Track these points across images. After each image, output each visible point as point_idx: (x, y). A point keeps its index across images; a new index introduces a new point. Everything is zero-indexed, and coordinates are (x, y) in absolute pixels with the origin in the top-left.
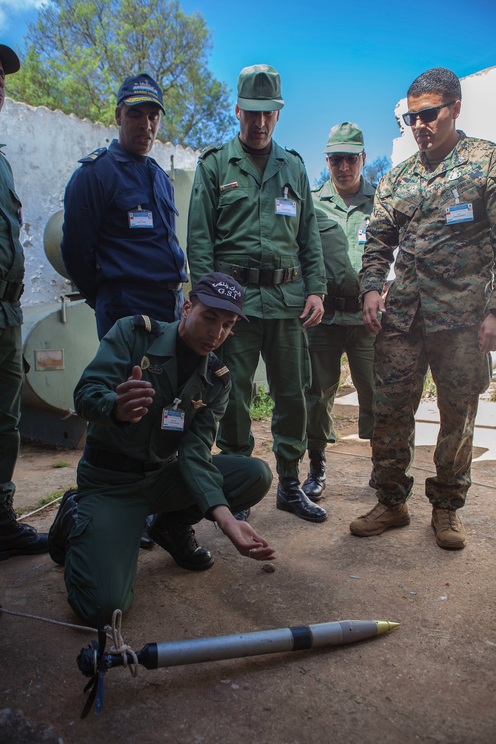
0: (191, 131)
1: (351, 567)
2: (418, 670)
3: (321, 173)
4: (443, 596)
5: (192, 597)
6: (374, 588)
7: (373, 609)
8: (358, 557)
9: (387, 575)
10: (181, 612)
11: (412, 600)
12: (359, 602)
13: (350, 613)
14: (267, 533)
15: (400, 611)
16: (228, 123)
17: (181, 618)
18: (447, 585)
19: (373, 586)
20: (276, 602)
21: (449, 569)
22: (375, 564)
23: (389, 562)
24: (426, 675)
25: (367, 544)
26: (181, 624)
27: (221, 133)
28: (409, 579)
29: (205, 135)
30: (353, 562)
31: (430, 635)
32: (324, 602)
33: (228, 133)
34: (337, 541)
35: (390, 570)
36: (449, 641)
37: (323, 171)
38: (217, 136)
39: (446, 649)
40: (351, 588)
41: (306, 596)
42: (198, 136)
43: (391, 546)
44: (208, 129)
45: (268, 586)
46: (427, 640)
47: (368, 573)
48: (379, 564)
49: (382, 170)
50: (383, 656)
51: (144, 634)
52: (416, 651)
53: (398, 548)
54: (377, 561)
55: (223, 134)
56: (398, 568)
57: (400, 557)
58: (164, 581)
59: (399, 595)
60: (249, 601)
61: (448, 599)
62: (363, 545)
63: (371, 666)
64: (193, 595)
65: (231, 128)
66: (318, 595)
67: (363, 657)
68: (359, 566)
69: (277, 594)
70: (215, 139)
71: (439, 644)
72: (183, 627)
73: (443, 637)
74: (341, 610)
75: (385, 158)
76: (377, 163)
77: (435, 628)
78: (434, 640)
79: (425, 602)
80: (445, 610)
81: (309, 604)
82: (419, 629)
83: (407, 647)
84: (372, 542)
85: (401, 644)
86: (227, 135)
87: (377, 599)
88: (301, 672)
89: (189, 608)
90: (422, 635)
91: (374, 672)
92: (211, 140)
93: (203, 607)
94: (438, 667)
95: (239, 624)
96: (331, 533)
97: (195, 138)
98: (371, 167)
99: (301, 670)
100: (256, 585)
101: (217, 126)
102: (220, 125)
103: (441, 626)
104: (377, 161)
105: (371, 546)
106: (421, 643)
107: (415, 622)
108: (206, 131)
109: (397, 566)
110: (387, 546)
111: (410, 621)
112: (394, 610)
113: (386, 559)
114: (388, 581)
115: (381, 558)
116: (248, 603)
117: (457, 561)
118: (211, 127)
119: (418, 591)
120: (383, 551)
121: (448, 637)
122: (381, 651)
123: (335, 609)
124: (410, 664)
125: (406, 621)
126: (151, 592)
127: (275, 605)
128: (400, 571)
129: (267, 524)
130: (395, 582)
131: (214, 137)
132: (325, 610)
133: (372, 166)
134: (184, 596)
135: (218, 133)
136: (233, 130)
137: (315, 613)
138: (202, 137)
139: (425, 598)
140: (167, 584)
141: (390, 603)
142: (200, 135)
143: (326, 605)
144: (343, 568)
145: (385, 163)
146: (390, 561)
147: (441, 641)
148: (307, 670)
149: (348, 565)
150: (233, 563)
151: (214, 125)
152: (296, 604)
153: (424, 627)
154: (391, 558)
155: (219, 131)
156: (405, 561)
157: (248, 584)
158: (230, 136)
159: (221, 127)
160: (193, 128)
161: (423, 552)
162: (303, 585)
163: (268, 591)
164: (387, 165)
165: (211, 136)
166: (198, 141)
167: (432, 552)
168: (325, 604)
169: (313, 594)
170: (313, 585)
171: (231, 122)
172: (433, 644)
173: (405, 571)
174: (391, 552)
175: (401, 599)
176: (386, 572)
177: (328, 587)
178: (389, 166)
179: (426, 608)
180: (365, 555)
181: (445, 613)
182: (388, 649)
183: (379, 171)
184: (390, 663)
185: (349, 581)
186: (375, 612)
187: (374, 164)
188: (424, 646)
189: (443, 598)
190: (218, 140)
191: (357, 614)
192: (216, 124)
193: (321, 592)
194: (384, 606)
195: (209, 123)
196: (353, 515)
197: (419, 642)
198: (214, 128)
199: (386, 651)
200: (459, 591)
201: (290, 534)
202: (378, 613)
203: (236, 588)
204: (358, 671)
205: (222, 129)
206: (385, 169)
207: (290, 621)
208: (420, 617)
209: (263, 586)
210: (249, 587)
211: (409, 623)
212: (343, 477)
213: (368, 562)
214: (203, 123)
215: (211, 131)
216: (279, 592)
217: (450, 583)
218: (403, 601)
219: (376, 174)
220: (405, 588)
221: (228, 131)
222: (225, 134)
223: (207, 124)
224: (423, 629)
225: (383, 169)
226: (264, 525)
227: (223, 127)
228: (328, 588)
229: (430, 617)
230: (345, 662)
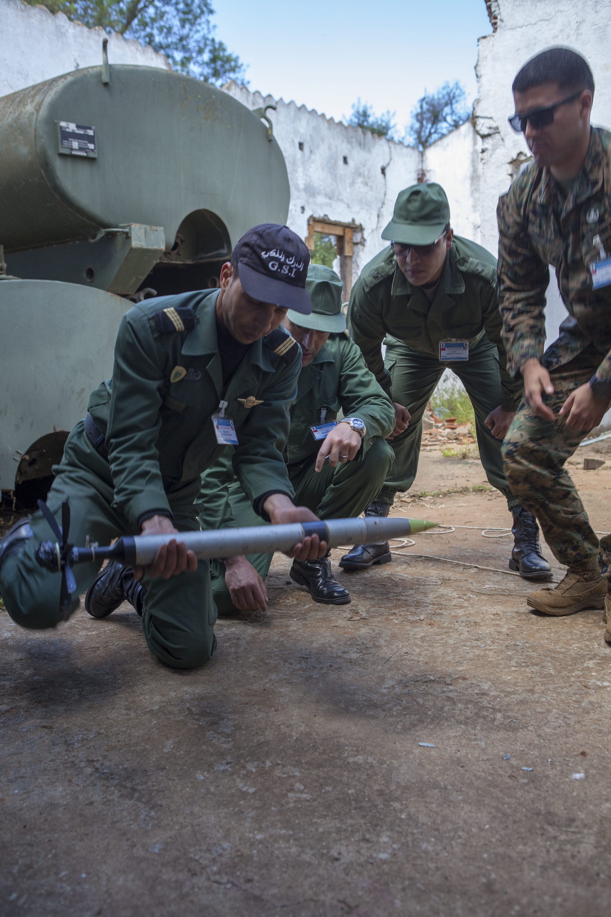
0: (136, 21)
1: (418, 728)
2: (547, 898)
3: (353, 106)
4: (578, 772)
5: (144, 787)
6: (459, 763)
7: (460, 798)
8: (430, 713)
9: (481, 740)
10: (125, 813)
11: (525, 781)
12: (436, 785)
13: (423, 804)
14: (273, 676)
15: (507, 800)
16: (199, 11)
17: (124, 824)
18: (583, 754)
19: (459, 759)
20: (292, 790)
21: (584, 728)
22: (459, 723)
23: (481, 720)
24: (561, 906)
25: (443, 692)
26: (124, 834)
27: (187, 26)
28: (518, 747)
29: (161, 29)
30: (421, 721)
31: (563, 837)
32: (376, 787)
33: (199, 28)
34: (393, 687)
35: (484, 733)
36: (596, 847)
37: (356, 102)
38: (181, 32)
39: (591, 860)
40: (420, 764)
41: (345, 779)
42: (148, 30)
43: (484, 694)
44: (165, 19)
45: (278, 764)
46: (557, 846)
47: (449, 738)
48: (466, 724)
49: (451, 104)
50: (484, 876)
51: (55, 856)
52: (542, 867)
53: (495, 697)
54: (462, 718)
55: (190, 30)
56: (498, 729)
57: (500, 711)
58: (93, 761)
59: (502, 773)
60: (244, 789)
61: (587, 777)
62: (436, 693)
63: (465, 894)
64: (146, 783)
65: (203, 19)
66: (364, 777)
67: (449, 878)
68: (432, 727)
69: (294, 777)
70: (178, 37)
71: (579, 852)
72: (128, 840)
73: (585, 840)
74: (407, 799)
75: (457, 84)
76: (445, 92)
77: (569, 826)
78: (568, 847)
79: (549, 784)
80: (582, 795)
81: (350, 792)
82: (542, 828)
83: (524, 859)
84: (451, 687)
85: (514, 855)
86: (197, 31)
87: (467, 781)
88: (342, 909)
89: (140, 804)
90: (549, 839)
91: (470, 905)
92: (170, 40)
93: (164, 803)
94: (581, 891)
95: (228, 830)
96: (381, 674)
97: (143, 34)
98: (433, 99)
99: (343, 905)
100: (256, 763)
101: (181, 15)
102: (184, 13)
103: (578, 823)
104: (444, 88)
105: (451, 695)
106: (548, 851)
107: (535, 817)
108: (162, 23)
109: (497, 726)
110: (477, 694)
111: (526, 816)
112: (497, 798)
113: (477, 714)
114: (483, 750)
115: (469, 714)
116: (243, 793)
117: (596, 716)
118: (170, 16)
119: (535, 766)
120: (471, 701)
121: (592, 839)
122: (480, 868)
123: (396, 799)
124: (532, 889)
125: (519, 815)
126: (70, 781)
127: (290, 795)
128: (502, 734)
129: (272, 661)
130: (496, 751)
131: (175, 34)
132: (379, 802)
133: (436, 97)
134: (129, 785)
135: (183, 26)
136: (208, 22)
137: (361, 807)
138: (155, 32)
139: (547, 777)
140: (98, 765)
141: (489, 786)
142: (152, 28)
143: (381, 793)
144: (405, 730)
145: (458, 92)
146: (484, 717)
147: (582, 847)
148: (353, 905)
149: (414, 725)
150: (215, 726)
151: (175, 13)
152: (327, 792)
153: (550, 824)
154: (485, 713)
155: (183, 22)
156: (509, 717)
157: (242, 761)
158: (202, 34)
159: (187, 16)
160: (139, 16)
161: (538, 702)
162: (338, 761)
163: (277, 773)
164: (459, 95)
165: (169, 30)
166: (147, 40)
167: (552, 701)
168: (378, 790)
169: (357, 774)
170: (356, 759)
171: (205, 9)
172: (569, 854)
173: (510, 734)
174: (485, 703)
175: (507, 780)
176: (479, 736)
177: (382, 762)
178: (462, 98)
179: (550, 792)
180: (442, 708)
181: (584, 801)
182: (492, 864)
183: (446, 104)
184: (497, 887)
185: (417, 751)
186: (465, 801)
187: (439, 93)
188: (554, 856)
189: (578, 776)
190: (181, 39)
191: (434, 806)
192: (178, 10)
193: (370, 772)
194: (480, 792)
195: (167, 8)
196: (416, 645)
197: (544, 850)
198: (174, 17)
199: (489, 867)
200: (604, 764)
201: (311, 677)
202: (470, 804)
203: (222, 768)
204: (444, 904)
205: (188, 20)
206: (457, 102)
207: (319, 821)
208: (542, 808)
209: (268, 764)
210: (244, 767)
211: (524, 819)
212: (397, 586)
213: (447, 720)
214: (156, 8)
215: (169, 22)
216: (297, 774)
217: (587, 751)
218: (510, 782)
219: (442, 110)
220: (514, 762)
221: (200, 24)
222: (194, 29)
223: (163, 9)
224: (550, 829)
225: (454, 101)
226: (266, 664)
227: (190, 17)
228: (381, 764)
229: (559, 809)
230: (419, 889)
